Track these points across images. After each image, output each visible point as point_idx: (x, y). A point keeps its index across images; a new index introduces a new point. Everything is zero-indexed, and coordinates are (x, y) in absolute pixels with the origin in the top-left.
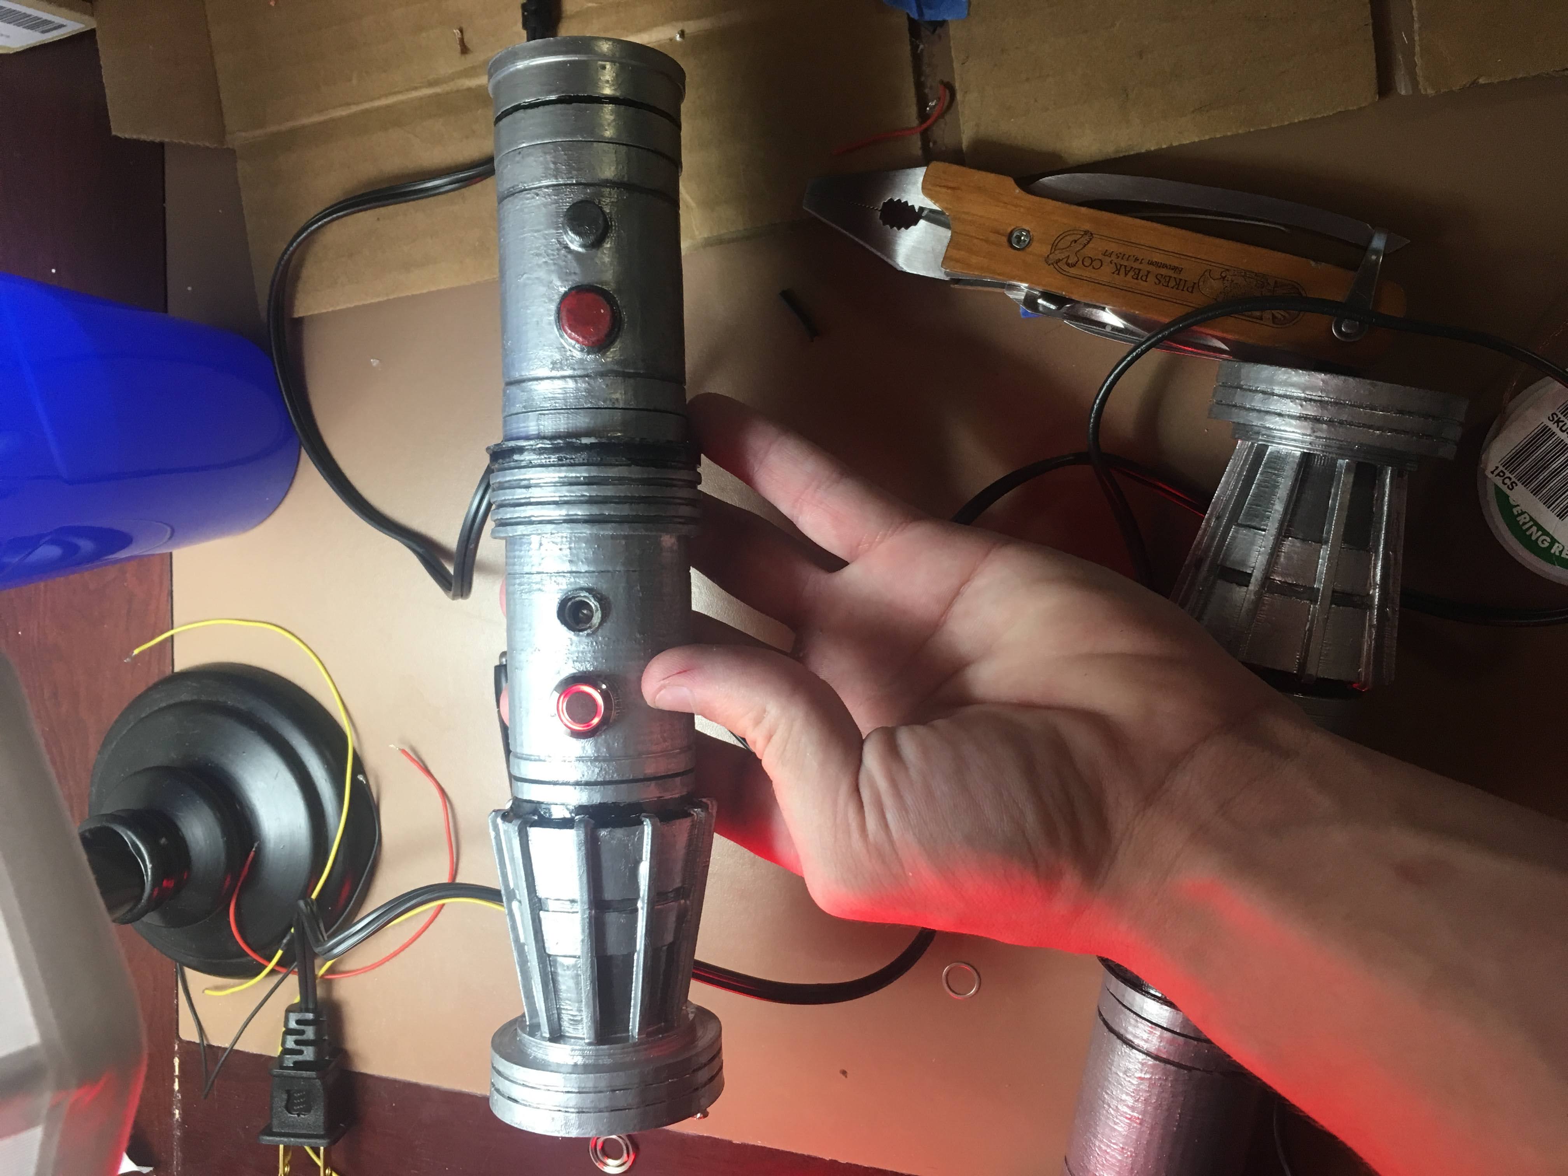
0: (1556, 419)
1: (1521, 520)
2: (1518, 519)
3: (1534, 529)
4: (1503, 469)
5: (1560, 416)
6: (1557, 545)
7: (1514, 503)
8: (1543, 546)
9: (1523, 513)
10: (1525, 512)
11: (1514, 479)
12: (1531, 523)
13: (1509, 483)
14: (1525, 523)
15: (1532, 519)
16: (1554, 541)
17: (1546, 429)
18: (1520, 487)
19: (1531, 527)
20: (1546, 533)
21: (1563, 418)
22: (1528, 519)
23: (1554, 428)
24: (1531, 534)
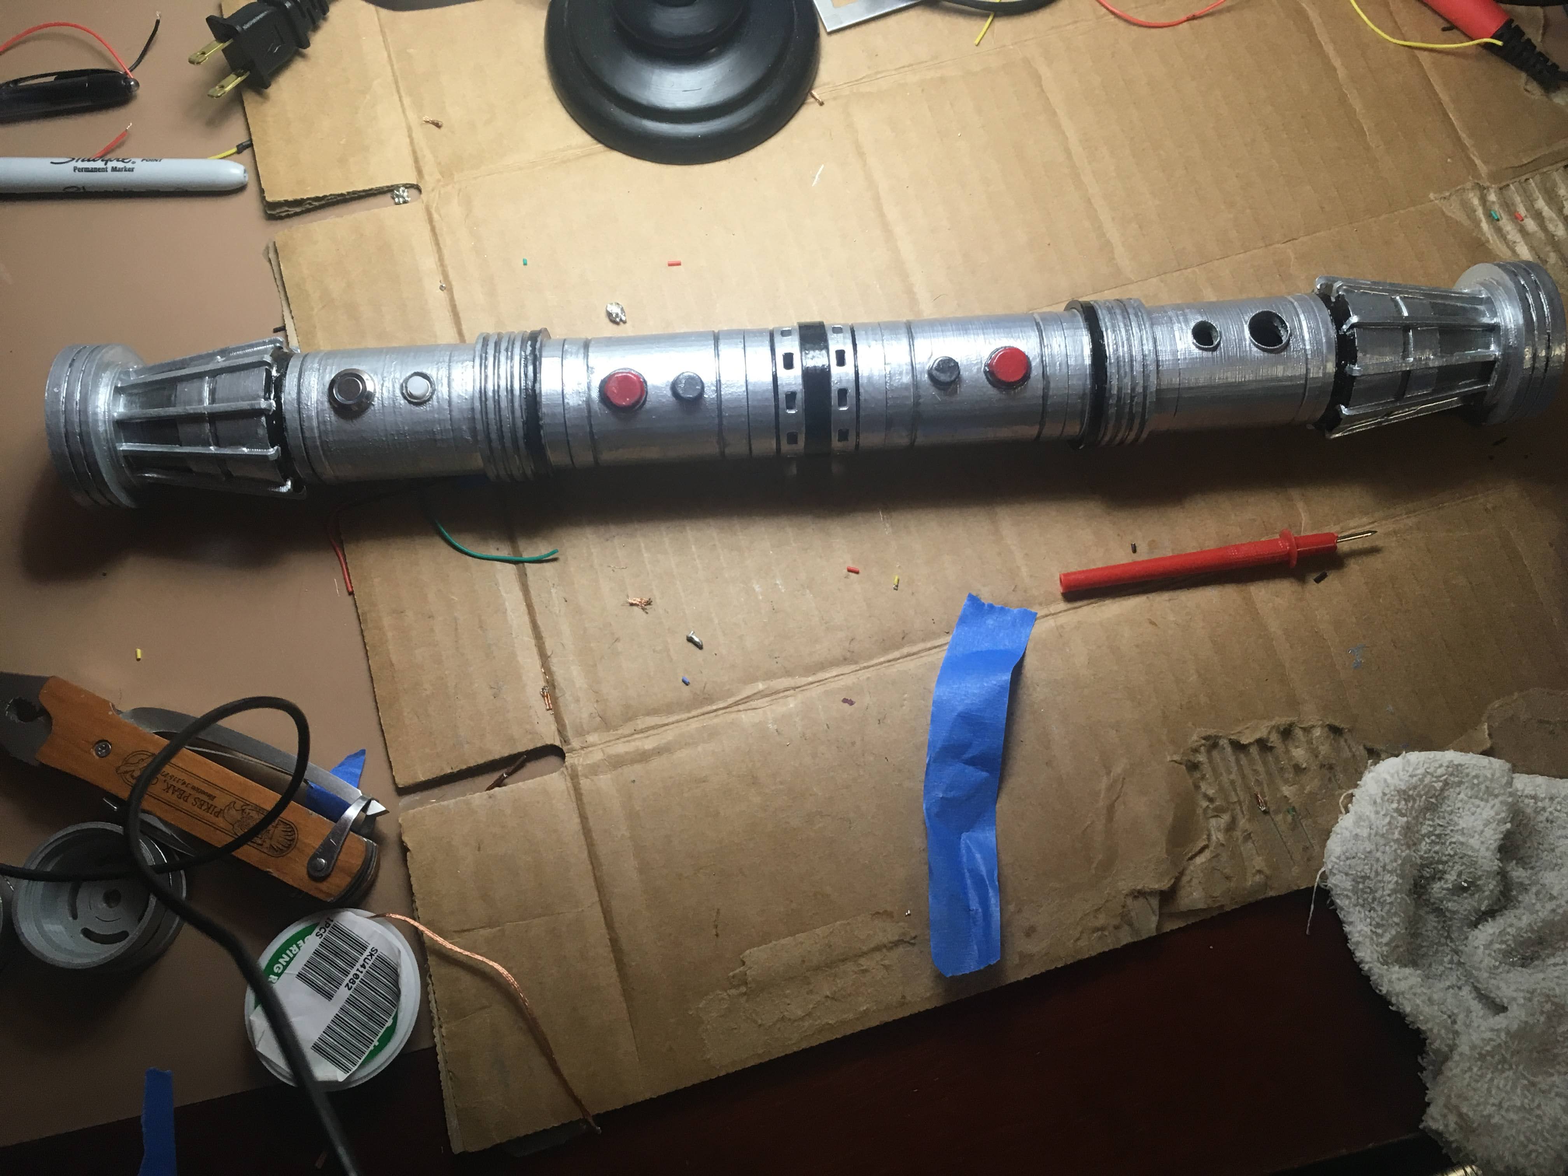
0: (373, 953)
1: (294, 948)
2: (294, 946)
3: (288, 959)
4: (332, 925)
5: (376, 955)
6: (276, 977)
7: (306, 939)
8: (275, 967)
9: (299, 948)
10: (299, 949)
11: (324, 935)
12: (291, 956)
13: (321, 932)
14: (291, 951)
15: (295, 955)
16: (279, 975)
17: (364, 948)
18: (319, 940)
19: (289, 956)
20: (285, 967)
21: (374, 958)
22: (294, 953)
23: (367, 953)
24: (283, 958)
